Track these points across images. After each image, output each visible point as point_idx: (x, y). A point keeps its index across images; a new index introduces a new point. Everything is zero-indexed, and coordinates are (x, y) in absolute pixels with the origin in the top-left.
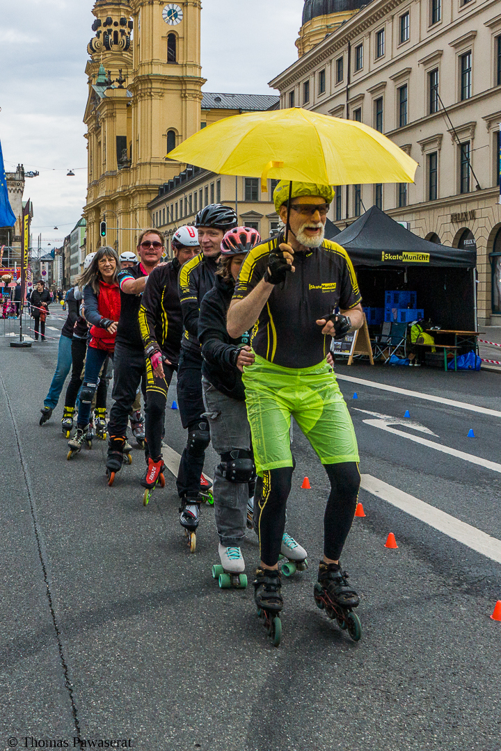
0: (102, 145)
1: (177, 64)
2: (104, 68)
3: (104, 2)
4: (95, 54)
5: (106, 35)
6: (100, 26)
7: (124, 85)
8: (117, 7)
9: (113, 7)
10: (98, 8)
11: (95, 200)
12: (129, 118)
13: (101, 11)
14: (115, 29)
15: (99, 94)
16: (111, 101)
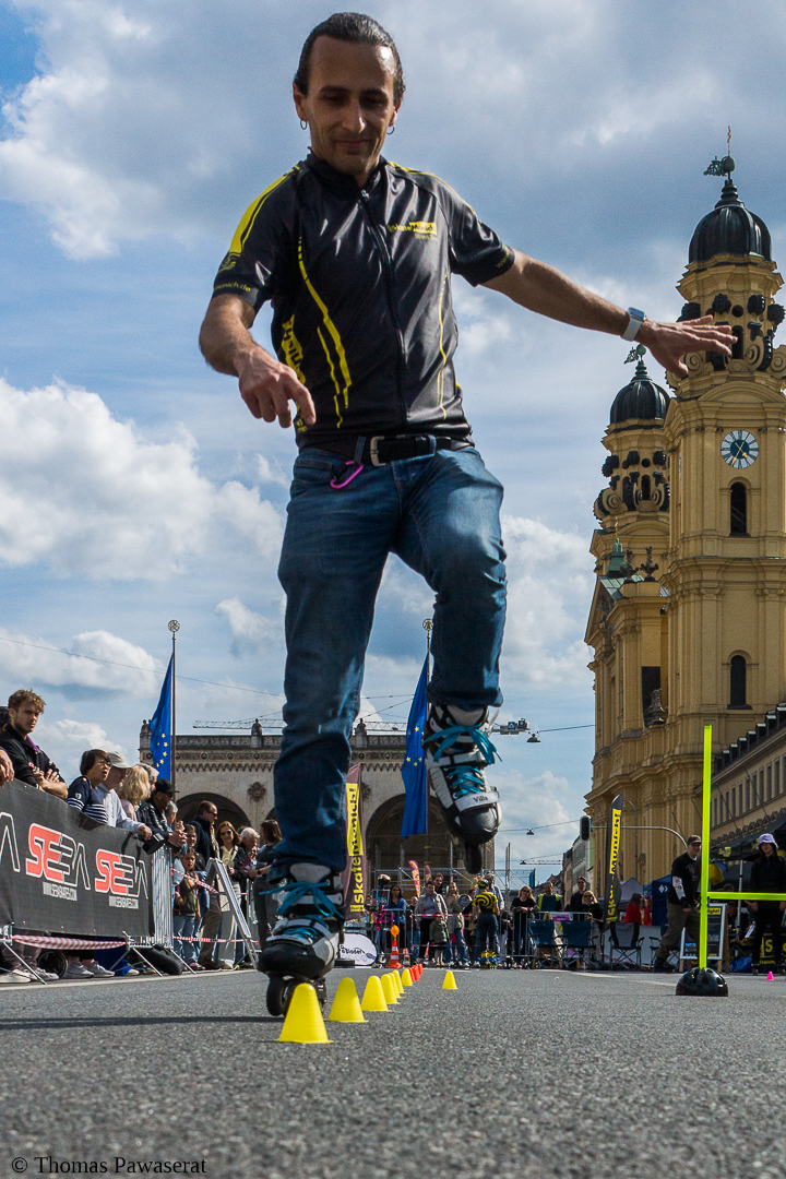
0: (617, 682)
1: (749, 536)
2: (621, 545)
3: (623, 425)
4: (609, 518)
5: (628, 482)
6: (617, 466)
7: (656, 575)
8: (648, 432)
9: (640, 432)
10: (613, 436)
11: (605, 781)
12: (664, 634)
13: (619, 441)
14: (644, 471)
15: (611, 592)
16: (631, 604)
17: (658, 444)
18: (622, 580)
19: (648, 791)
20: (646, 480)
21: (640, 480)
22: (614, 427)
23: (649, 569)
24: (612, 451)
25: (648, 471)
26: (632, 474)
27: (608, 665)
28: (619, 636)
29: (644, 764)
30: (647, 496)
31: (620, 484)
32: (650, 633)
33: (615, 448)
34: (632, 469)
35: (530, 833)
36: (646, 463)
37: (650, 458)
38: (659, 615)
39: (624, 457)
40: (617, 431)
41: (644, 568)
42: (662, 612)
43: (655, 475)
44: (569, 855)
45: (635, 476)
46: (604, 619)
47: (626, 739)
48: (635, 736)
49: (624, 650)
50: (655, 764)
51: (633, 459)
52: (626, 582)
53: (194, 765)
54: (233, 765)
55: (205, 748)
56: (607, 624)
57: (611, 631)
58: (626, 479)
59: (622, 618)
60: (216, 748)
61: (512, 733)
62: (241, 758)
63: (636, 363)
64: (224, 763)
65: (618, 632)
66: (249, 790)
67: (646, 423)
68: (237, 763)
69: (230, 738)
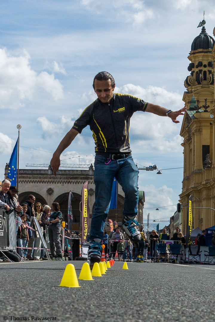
0: (192, 151)
2: (195, 98)
3: (196, 51)
4: (190, 87)
5: (198, 74)
6: (194, 67)
7: (208, 109)
8: (206, 54)
9: (203, 54)
10: (192, 55)
11: (187, 190)
12: (211, 132)
13: (195, 57)
14: (204, 69)
15: (191, 116)
16: (198, 120)
17: (210, 59)
18: (195, 111)
19: (204, 193)
20: (205, 72)
21: (203, 72)
22: (193, 52)
23: (206, 107)
24: (192, 61)
25: (206, 69)
26: (199, 70)
27: (189, 144)
28: (193, 133)
29: (203, 183)
30: (205, 79)
31: (195, 74)
32: (206, 132)
33: (193, 60)
34: (199, 68)
35: (157, 209)
36: (205, 66)
37: (207, 64)
38: (209, 125)
39: (196, 64)
40: (194, 53)
41: (204, 107)
42: (211, 124)
43: (208, 71)
44: (172, 218)
45: (201, 71)
46: (188, 126)
47: (196, 173)
48: (199, 172)
49: (196, 139)
50: (207, 183)
51: (200, 64)
52: (196, 112)
53: (26, 181)
54: (41, 181)
55: (30, 174)
56: (189, 128)
57: (190, 131)
58: (197, 72)
59: (195, 126)
60: (35, 174)
61: (151, 170)
62: (44, 178)
63: (202, 27)
64: (37, 180)
65: (193, 131)
66: (47, 191)
67: (205, 50)
68: (43, 180)
69: (40, 170)
